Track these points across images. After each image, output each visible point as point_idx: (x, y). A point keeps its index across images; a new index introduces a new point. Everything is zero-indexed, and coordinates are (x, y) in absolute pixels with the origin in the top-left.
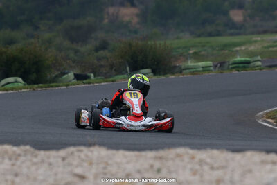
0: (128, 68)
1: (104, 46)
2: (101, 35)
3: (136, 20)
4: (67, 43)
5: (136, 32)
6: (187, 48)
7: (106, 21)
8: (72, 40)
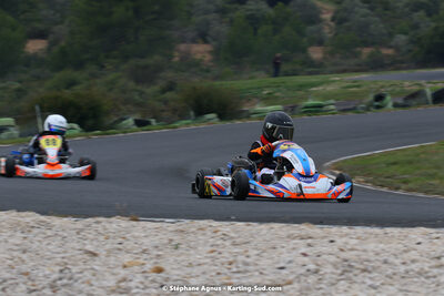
0: (192, 113)
1: (171, 87)
2: (169, 74)
3: (208, 57)
4: (131, 84)
5: (208, 71)
6: (261, 88)
7: (176, 59)
8: (138, 81)
